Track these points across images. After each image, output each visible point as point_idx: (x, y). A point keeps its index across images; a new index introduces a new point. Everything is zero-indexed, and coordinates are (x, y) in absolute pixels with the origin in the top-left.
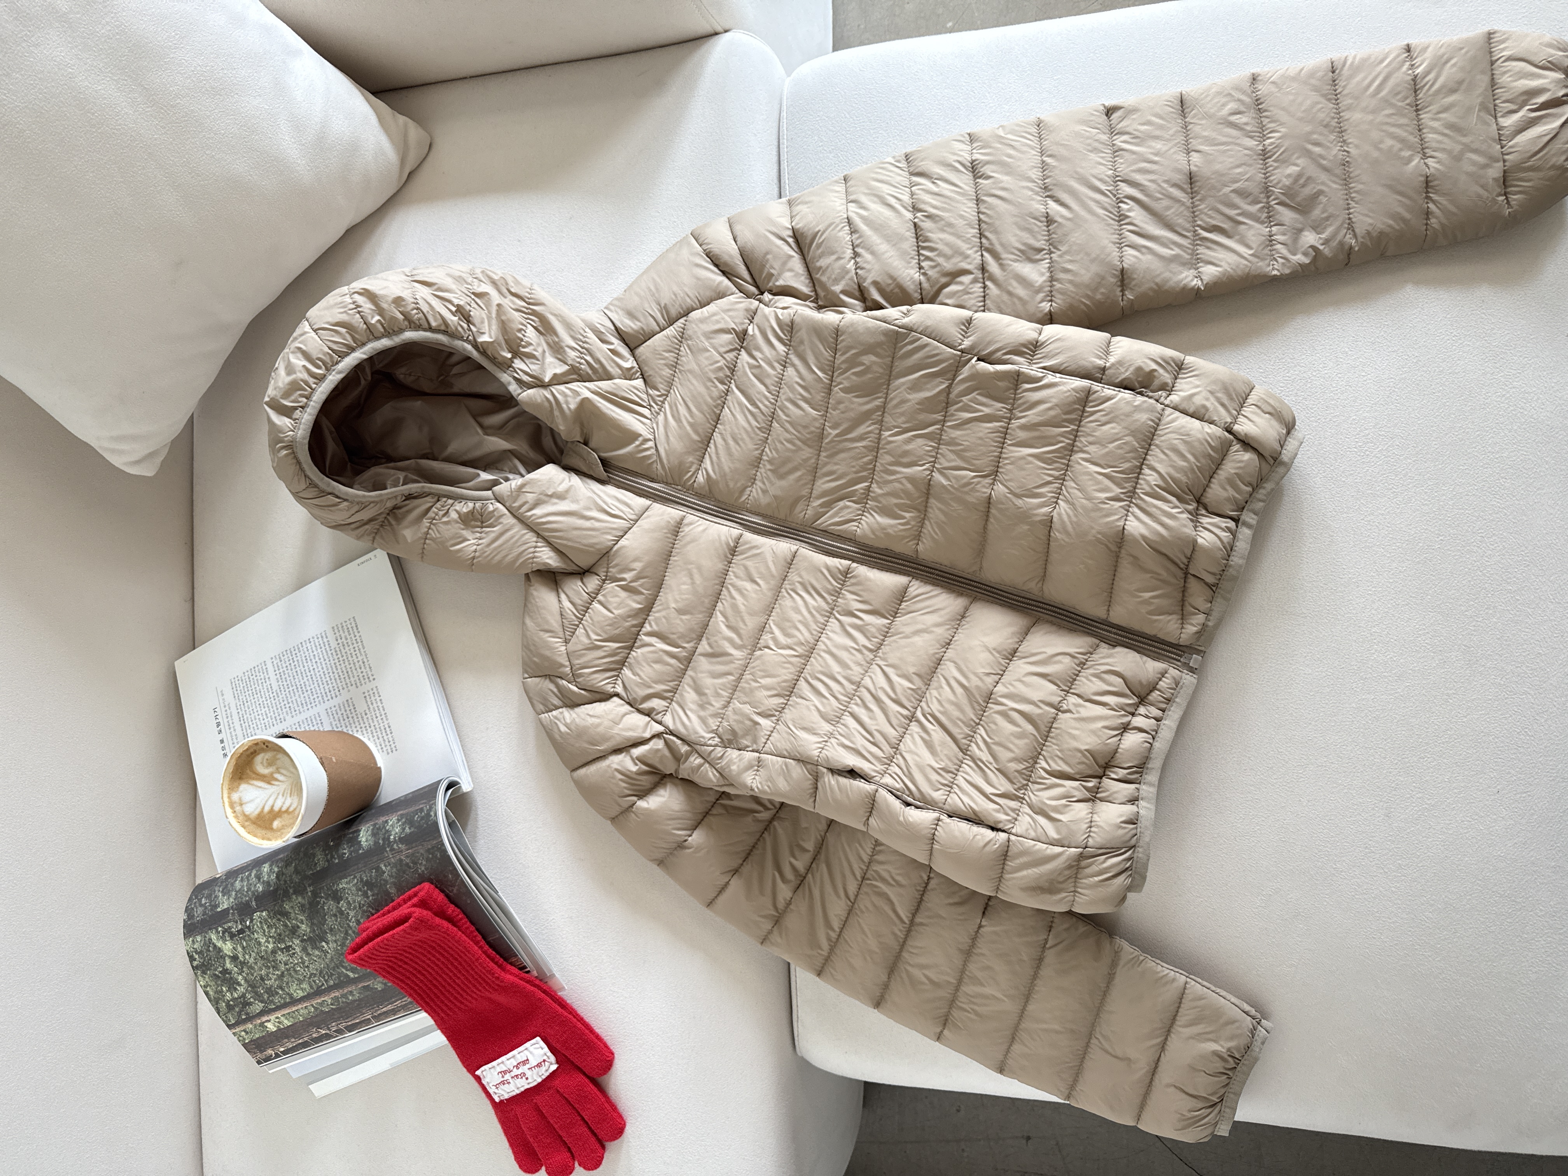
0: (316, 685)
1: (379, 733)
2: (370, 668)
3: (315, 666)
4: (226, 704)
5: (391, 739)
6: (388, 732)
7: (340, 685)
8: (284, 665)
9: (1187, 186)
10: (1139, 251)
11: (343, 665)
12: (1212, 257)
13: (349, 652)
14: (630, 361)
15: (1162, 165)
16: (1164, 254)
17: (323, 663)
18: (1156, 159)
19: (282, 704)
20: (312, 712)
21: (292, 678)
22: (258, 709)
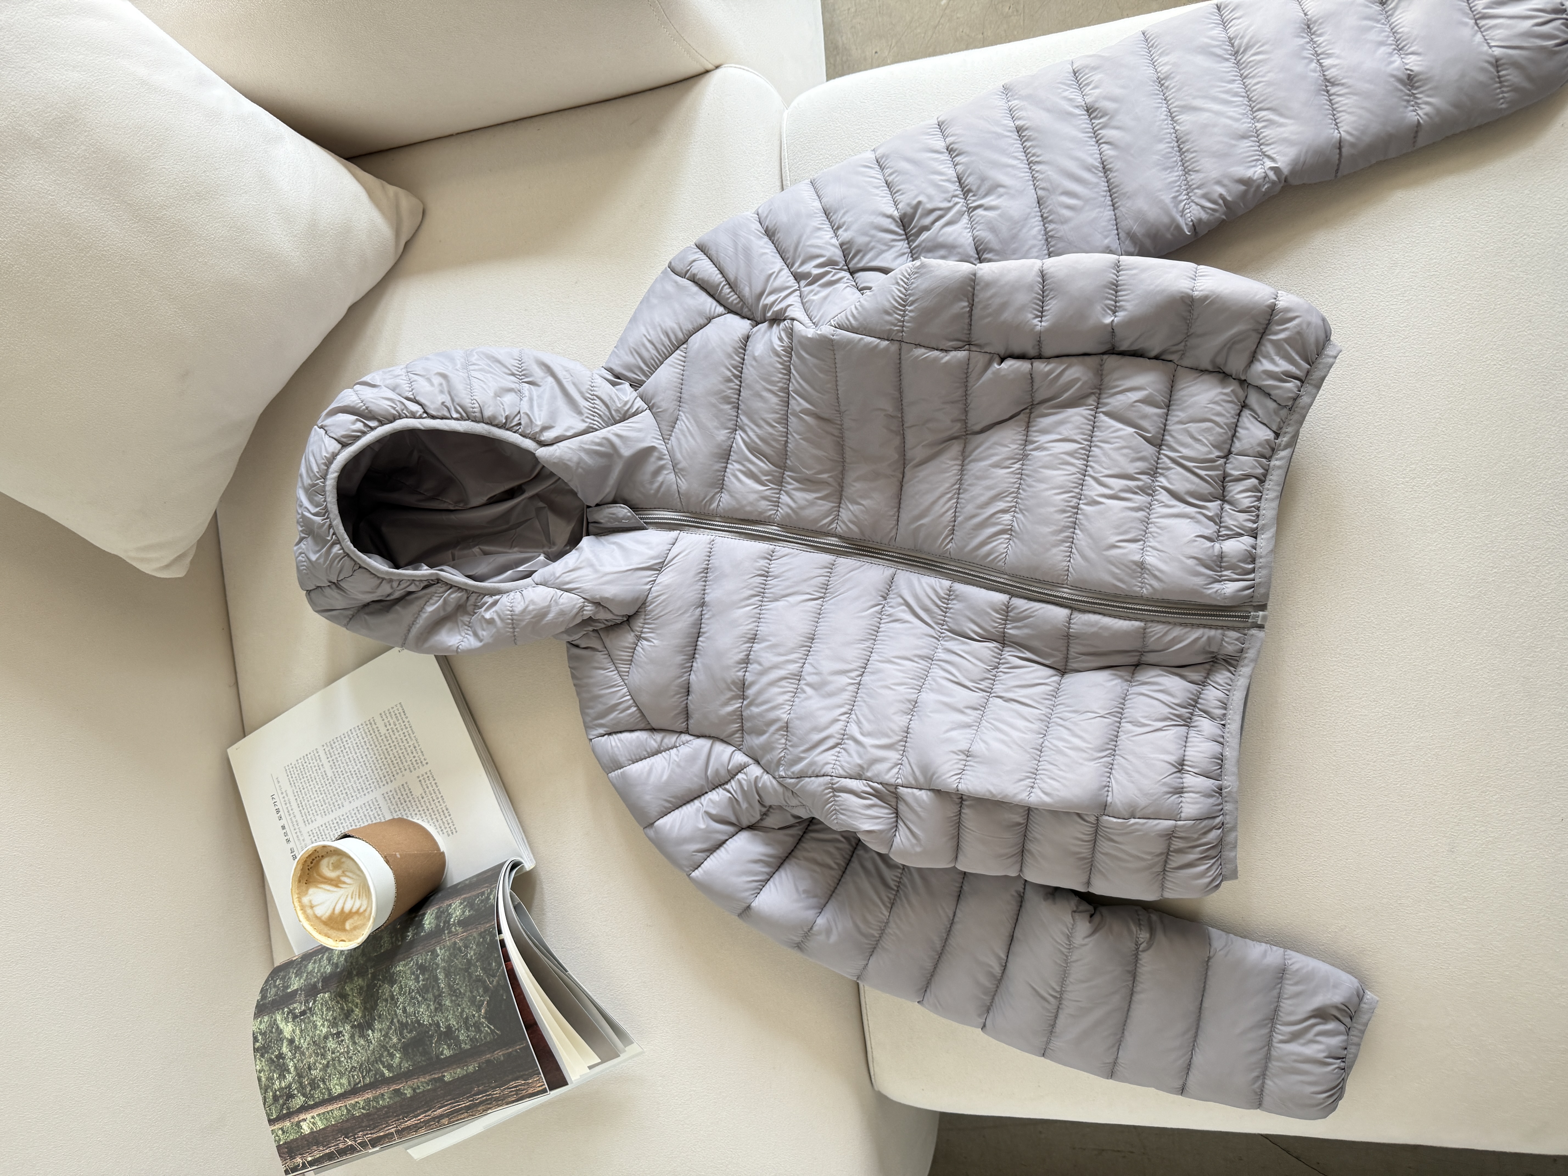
0: (370, 770)
1: (439, 817)
2: (422, 752)
3: (367, 753)
4: (283, 790)
5: (450, 821)
6: (447, 814)
7: (393, 770)
8: (336, 753)
11: (395, 751)
13: (399, 738)
17: (375, 749)
19: (339, 790)
22: (316, 795)
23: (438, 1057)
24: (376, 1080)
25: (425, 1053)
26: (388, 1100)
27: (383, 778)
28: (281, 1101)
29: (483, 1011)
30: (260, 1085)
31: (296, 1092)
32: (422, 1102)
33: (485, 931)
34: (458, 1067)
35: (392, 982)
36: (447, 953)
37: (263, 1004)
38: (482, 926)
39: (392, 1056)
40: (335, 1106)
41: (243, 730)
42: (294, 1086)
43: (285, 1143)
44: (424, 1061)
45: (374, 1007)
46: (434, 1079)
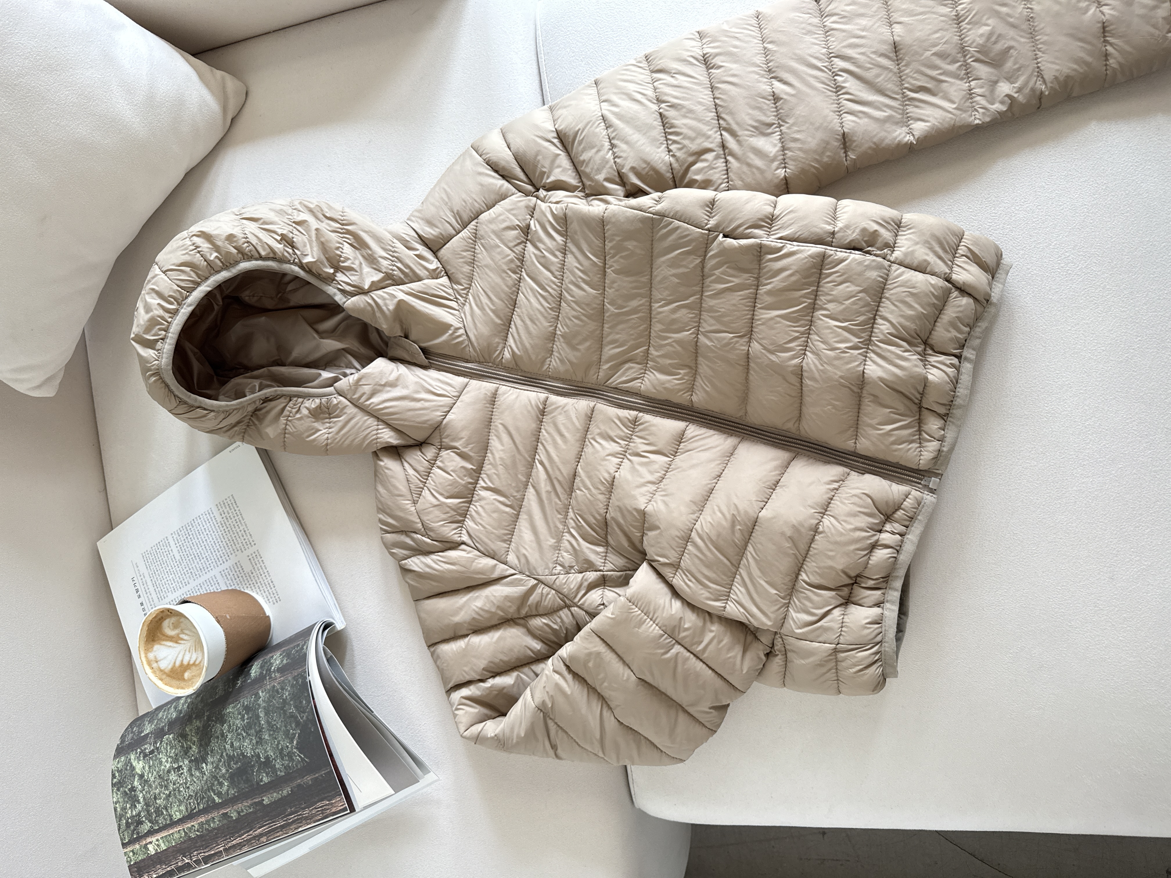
0: (209, 553)
1: (264, 587)
2: (251, 535)
3: (207, 538)
4: (141, 573)
5: (274, 592)
6: (272, 586)
7: (228, 551)
8: (182, 539)
9: (892, 55)
10: (856, 116)
11: (229, 535)
12: (922, 114)
13: (232, 524)
14: (435, 262)
15: (869, 39)
16: (878, 116)
17: (213, 534)
18: (864, 34)
19: (185, 570)
20: (208, 575)
21: (189, 549)
22: (167, 576)
23: (258, 784)
24: (209, 807)
25: (247, 781)
26: (218, 823)
27: (220, 559)
28: (132, 828)
29: (295, 742)
30: (116, 814)
31: (144, 819)
32: (245, 823)
33: (298, 675)
34: (275, 792)
35: (223, 722)
36: (268, 695)
37: (122, 747)
38: (296, 671)
39: (221, 784)
40: (176, 830)
41: (110, 525)
42: (142, 814)
43: (135, 863)
44: (247, 788)
45: (208, 744)
46: (255, 803)
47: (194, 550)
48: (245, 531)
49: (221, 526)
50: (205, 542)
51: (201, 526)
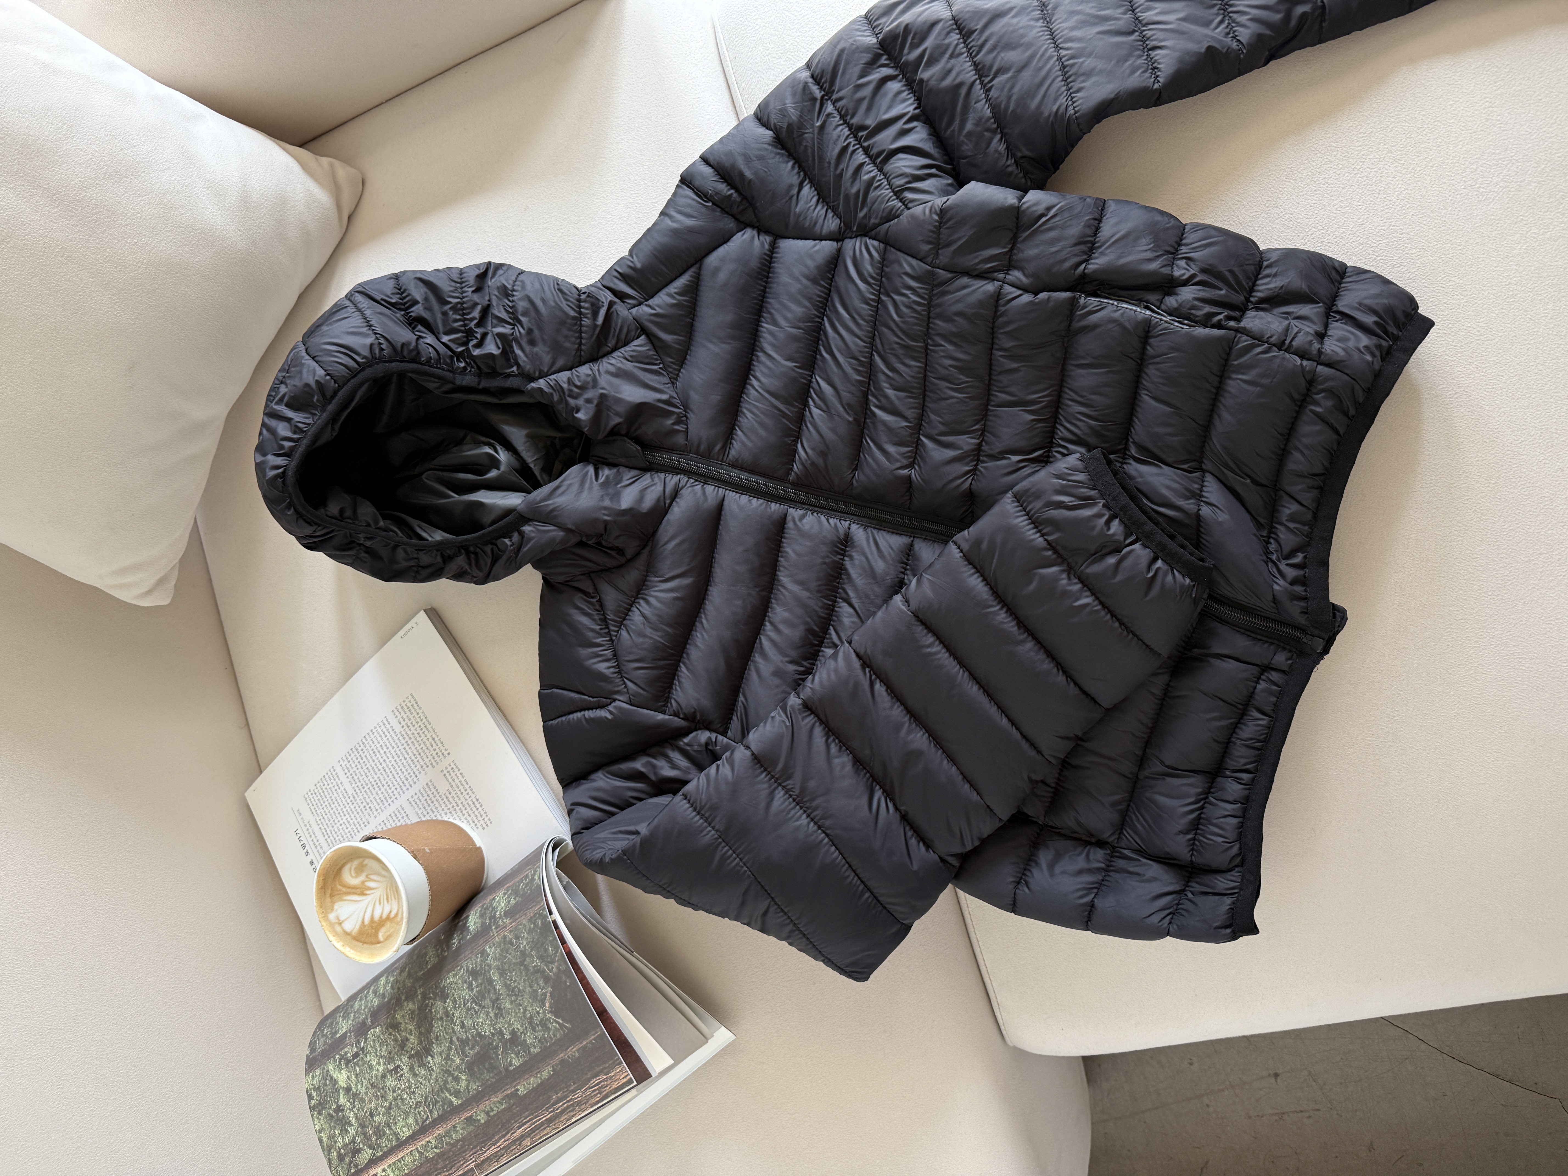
0: (391, 777)
1: (469, 809)
2: (442, 743)
3: (385, 758)
4: (306, 822)
5: (482, 813)
6: (478, 805)
7: (415, 769)
8: (353, 765)
11: (413, 748)
13: (415, 733)
17: (393, 751)
19: (362, 806)
20: (393, 807)
21: (364, 776)
22: (339, 818)
23: (507, 1069)
24: (445, 1112)
25: (492, 1068)
26: (461, 1131)
27: (406, 782)
28: (347, 1160)
29: (547, 1005)
30: (322, 1147)
31: (361, 1145)
32: (498, 1125)
33: (535, 915)
34: (531, 1076)
35: (444, 997)
36: (498, 950)
37: (314, 1058)
38: (532, 911)
39: (457, 1080)
40: (406, 1151)
41: (258, 767)
42: (358, 1139)
44: (493, 1078)
45: (429, 1031)
46: (507, 1095)
47: (370, 777)
48: (433, 739)
49: (401, 738)
50: (384, 765)
51: (376, 742)
